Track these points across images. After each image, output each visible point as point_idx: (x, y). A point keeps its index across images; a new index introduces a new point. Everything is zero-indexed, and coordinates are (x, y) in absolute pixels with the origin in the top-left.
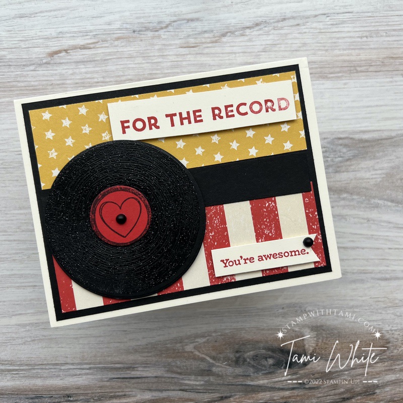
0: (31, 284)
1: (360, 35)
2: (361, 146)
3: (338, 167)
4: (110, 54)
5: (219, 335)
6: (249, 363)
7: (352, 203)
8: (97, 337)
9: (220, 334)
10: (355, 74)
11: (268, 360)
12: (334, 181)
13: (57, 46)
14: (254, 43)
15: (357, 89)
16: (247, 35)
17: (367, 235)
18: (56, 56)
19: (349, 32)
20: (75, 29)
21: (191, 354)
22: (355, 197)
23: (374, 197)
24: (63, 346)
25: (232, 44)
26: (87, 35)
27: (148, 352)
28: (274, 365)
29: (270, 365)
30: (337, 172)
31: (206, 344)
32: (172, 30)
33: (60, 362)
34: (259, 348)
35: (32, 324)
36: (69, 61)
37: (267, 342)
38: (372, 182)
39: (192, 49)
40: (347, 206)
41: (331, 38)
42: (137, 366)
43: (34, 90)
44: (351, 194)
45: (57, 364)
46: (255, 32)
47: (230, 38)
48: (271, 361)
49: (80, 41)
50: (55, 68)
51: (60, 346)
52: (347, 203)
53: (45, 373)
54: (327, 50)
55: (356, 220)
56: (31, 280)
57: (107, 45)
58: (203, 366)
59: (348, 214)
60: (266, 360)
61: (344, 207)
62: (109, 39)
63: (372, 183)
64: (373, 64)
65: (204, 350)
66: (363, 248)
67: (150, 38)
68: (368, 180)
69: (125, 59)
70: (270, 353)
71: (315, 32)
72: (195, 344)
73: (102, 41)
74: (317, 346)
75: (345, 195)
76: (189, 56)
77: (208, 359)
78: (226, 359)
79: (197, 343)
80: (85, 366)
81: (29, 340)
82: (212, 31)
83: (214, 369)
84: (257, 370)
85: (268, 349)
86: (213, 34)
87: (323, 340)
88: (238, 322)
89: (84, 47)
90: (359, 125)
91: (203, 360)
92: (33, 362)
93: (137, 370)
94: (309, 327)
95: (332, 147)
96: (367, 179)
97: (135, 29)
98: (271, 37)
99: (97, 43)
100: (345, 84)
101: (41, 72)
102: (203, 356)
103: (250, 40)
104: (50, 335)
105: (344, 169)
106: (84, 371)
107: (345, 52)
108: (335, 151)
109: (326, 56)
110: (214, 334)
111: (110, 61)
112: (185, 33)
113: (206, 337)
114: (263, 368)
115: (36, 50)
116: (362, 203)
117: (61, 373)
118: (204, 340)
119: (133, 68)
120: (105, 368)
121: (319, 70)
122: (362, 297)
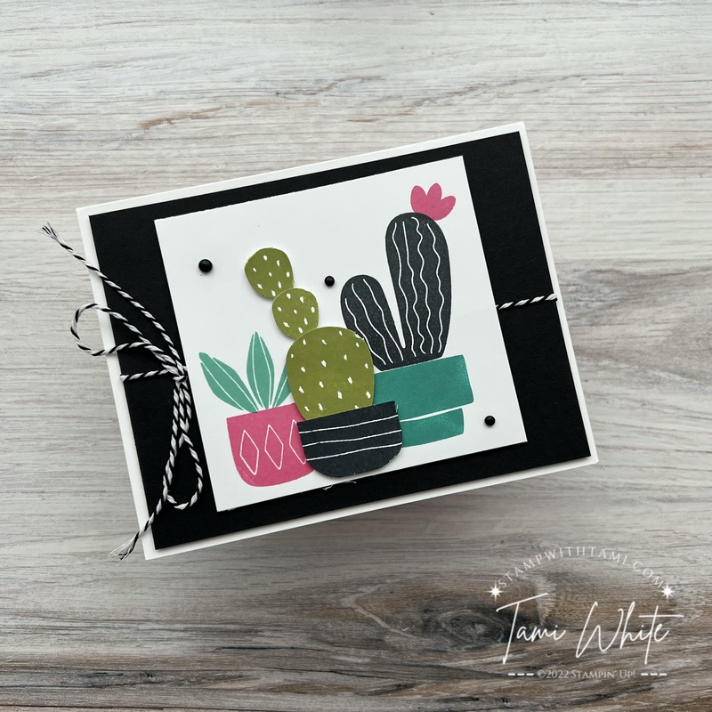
0: (96, 489)
1: (635, 110)
2: (634, 284)
3: (596, 317)
4: (238, 127)
5: (397, 583)
6: (445, 630)
7: (617, 376)
8: (199, 578)
9: (398, 580)
10: (626, 171)
11: (477, 626)
12: (588, 340)
13: (154, 113)
14: (465, 118)
15: (629, 193)
16: (455, 105)
17: (641, 427)
18: (152, 128)
19: (617, 104)
20: (185, 88)
21: (351, 612)
22: (623, 365)
23: (654, 367)
24: (144, 590)
25: (432, 118)
26: (203, 98)
27: (280, 606)
28: (485, 636)
29: (480, 635)
30: (593, 324)
31: (375, 597)
32: (337, 94)
33: (136, 618)
34: (462, 606)
35: (94, 553)
36: (173, 136)
37: (474, 596)
38: (651, 342)
39: (368, 123)
40: (609, 379)
41: (589, 113)
42: (262, 628)
43: (116, 179)
44: (617, 360)
45: (132, 621)
46: (468, 101)
47: (429, 108)
48: (481, 629)
49: (192, 107)
50: (151, 147)
51: (138, 591)
52: (609, 374)
53: (112, 634)
54: (581, 132)
55: (623, 402)
56: (97, 482)
57: (233, 114)
58: (370, 632)
59: (612, 392)
60: (474, 627)
61: (604, 381)
62: (238, 104)
63: (649, 344)
64: (654, 155)
65: (371, 605)
66: (634, 449)
67: (302, 105)
68: (645, 339)
69: (263, 137)
70: (479, 615)
71: (562, 102)
72: (357, 595)
73: (227, 107)
74: (556, 606)
75: (606, 362)
76: (362, 135)
77: (379, 621)
78: (408, 622)
79: (362, 595)
80: (178, 626)
81: (90, 579)
82: (400, 97)
83: (387, 638)
84: (458, 643)
85: (477, 608)
86: (401, 101)
87: (566, 597)
88: (428, 562)
89: (197, 116)
90: (631, 251)
91: (369, 622)
92: (94, 616)
93: (262, 636)
94: (544, 575)
95: (586, 284)
96: (642, 337)
97: (279, 90)
98: (493, 109)
99: (219, 109)
100: (610, 185)
101: (129, 151)
102: (371, 616)
103: (460, 113)
104: (124, 573)
105: (605, 319)
106: (175, 635)
107: (610, 135)
108: (591, 291)
109: (580, 141)
110: (389, 581)
111: (237, 138)
112: (357, 98)
113: (376, 584)
114: (468, 640)
115: (124, 117)
116: (634, 376)
117: (138, 636)
118: (373, 589)
119: (273, 150)
120: (210, 631)
121: (568, 162)
122: (631, 528)
